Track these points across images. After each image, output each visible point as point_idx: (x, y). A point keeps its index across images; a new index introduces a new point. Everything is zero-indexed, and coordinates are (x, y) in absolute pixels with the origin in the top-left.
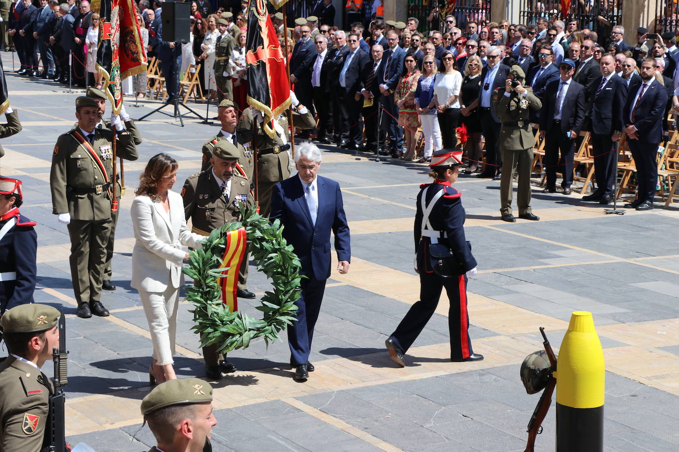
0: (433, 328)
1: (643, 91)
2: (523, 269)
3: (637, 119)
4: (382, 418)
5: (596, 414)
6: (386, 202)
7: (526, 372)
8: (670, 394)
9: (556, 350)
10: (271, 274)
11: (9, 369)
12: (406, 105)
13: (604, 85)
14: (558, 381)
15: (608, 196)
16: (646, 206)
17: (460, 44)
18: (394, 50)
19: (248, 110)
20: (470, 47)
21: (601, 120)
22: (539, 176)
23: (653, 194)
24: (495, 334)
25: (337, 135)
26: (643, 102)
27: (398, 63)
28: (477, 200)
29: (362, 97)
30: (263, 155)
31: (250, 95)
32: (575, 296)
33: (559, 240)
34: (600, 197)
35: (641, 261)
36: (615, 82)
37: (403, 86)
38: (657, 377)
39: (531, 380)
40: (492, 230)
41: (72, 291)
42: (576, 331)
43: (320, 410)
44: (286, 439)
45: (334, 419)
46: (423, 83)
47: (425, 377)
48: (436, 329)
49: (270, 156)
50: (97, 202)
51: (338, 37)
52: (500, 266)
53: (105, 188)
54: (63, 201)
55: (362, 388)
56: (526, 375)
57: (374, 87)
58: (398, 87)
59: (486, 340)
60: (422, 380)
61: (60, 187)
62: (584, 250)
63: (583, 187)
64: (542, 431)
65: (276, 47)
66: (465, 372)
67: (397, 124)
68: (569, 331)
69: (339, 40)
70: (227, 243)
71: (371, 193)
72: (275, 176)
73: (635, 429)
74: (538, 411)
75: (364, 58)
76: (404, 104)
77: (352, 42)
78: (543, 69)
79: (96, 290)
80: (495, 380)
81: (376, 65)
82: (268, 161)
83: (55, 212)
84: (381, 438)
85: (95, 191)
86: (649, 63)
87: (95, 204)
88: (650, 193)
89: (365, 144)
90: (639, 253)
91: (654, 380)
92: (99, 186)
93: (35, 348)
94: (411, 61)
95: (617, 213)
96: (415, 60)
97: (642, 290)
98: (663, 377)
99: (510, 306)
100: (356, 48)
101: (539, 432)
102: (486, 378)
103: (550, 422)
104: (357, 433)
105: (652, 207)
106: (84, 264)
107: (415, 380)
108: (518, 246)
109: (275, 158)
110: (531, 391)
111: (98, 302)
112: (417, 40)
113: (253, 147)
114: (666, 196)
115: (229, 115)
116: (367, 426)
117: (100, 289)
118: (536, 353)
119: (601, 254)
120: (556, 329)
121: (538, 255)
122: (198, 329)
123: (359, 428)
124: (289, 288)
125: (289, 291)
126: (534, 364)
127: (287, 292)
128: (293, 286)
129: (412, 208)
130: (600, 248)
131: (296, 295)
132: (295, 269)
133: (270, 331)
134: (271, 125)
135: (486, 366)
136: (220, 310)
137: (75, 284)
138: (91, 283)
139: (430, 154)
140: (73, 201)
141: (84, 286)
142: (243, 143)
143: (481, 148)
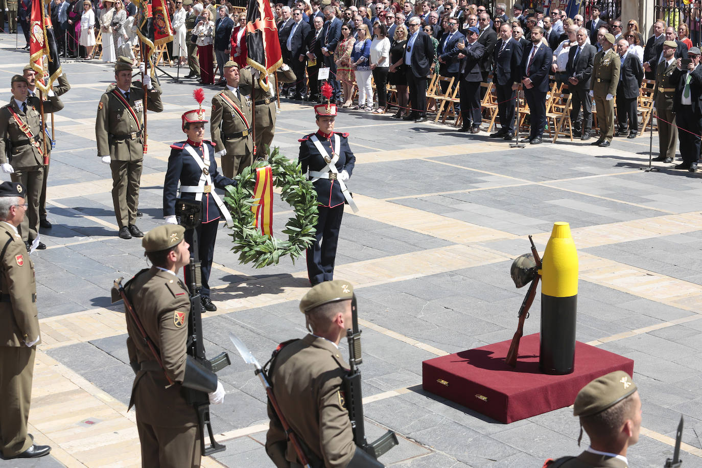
0: (404, 240)
1: (534, 51)
2: (460, 192)
3: (531, 73)
4: (382, 312)
5: (573, 300)
7: (516, 271)
8: (595, 284)
10: (293, 203)
11: (155, 278)
12: (343, 64)
13: (504, 47)
14: (542, 276)
15: (511, 134)
16: (537, 140)
17: (381, 16)
18: (332, 21)
19: (243, 70)
20: (389, 18)
21: (503, 74)
22: (453, 119)
23: (543, 131)
24: (454, 244)
25: (285, 89)
26: (535, 61)
27: (335, 31)
28: (408, 138)
29: (306, 58)
30: (256, 106)
31: (249, 57)
32: (506, 212)
33: (481, 168)
34: (503, 135)
35: (547, 184)
36: (512, 45)
37: (340, 48)
38: (583, 272)
39: (520, 277)
40: (427, 161)
41: (115, 218)
46: (356, 46)
47: (408, 279)
48: (406, 241)
49: (262, 106)
50: (133, 147)
51: (284, 11)
52: (443, 190)
53: (138, 134)
54: (105, 146)
55: (361, 288)
56: (516, 274)
57: (317, 50)
58: (336, 50)
59: (448, 248)
60: (406, 281)
61: (104, 135)
62: (502, 176)
63: (487, 128)
64: (529, 316)
65: (271, 19)
66: (438, 274)
67: (335, 78)
68: (552, 238)
69: (284, 13)
70: (257, 178)
72: (267, 123)
75: (306, 28)
76: (341, 63)
77: (296, 15)
78: (451, 35)
79: (132, 217)
80: (463, 279)
81: (317, 32)
82: (261, 110)
83: (99, 155)
84: (386, 328)
85: (130, 137)
86: (537, 29)
87: (131, 148)
88: (540, 130)
89: (308, 96)
90: (544, 178)
91: (582, 274)
92: (133, 133)
93: (173, 260)
94: (346, 29)
95: (519, 147)
96: (349, 29)
97: (555, 206)
99: (459, 221)
100: (299, 20)
101: (527, 317)
102: (456, 278)
105: (541, 142)
106: (123, 197)
107: (401, 281)
108: (452, 174)
109: (267, 108)
110: (518, 286)
111: (135, 226)
112: (349, 14)
113: (252, 99)
114: (553, 133)
115: (233, 73)
116: (372, 319)
117: (134, 215)
118: (524, 256)
119: (516, 179)
121: (468, 180)
122: (237, 249)
123: (366, 320)
124: (307, 214)
125: (308, 216)
126: (522, 264)
127: (306, 218)
128: (312, 212)
129: (360, 146)
130: (514, 174)
131: (314, 220)
132: (312, 197)
133: (295, 249)
134: (265, 82)
135: (453, 269)
136: (254, 233)
137: (117, 213)
138: (129, 211)
139: (364, 103)
140: (113, 147)
141: (124, 213)
142: (245, 95)
143: (408, 97)
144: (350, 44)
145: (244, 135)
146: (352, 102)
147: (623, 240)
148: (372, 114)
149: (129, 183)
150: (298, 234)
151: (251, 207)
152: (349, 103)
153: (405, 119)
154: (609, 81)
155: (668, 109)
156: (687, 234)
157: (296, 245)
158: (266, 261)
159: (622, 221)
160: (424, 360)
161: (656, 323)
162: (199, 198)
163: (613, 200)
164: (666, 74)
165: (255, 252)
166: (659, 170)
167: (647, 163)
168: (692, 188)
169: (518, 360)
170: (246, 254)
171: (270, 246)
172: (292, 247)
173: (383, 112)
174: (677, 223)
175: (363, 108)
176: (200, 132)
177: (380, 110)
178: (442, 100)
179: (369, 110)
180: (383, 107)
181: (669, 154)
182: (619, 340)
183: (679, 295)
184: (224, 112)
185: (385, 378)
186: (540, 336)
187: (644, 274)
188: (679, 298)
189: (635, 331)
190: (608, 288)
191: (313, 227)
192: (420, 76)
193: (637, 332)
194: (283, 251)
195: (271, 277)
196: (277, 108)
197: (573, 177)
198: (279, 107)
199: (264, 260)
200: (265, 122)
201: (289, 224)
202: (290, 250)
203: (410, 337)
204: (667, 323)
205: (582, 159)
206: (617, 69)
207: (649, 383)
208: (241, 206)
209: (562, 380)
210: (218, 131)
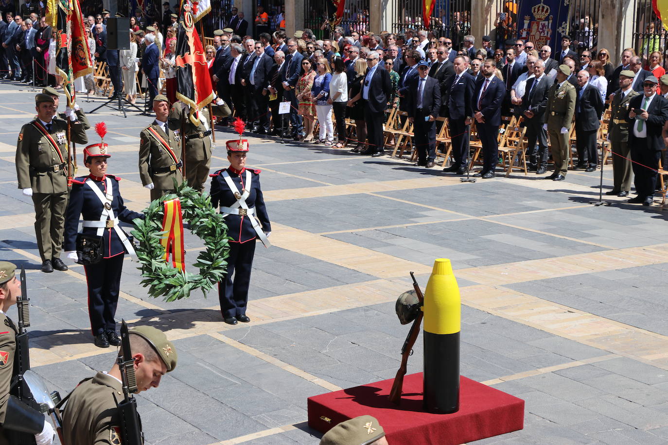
0: (328, 275)
1: (486, 85)
2: (397, 226)
3: (483, 107)
4: (288, 347)
5: (454, 338)
6: (289, 175)
7: (400, 307)
8: (511, 321)
9: (423, 290)
10: (203, 236)
12: (305, 98)
13: (457, 81)
14: (425, 314)
15: (463, 168)
16: (489, 175)
17: (346, 50)
18: (294, 55)
21: (456, 108)
22: (409, 153)
23: (495, 166)
25: (250, 123)
26: (487, 94)
27: (296, 65)
28: (361, 172)
29: (268, 92)
30: (190, 140)
32: (439, 247)
33: (425, 203)
34: (456, 169)
35: (489, 218)
36: (466, 78)
37: (301, 83)
38: (501, 308)
39: (404, 313)
40: (373, 196)
41: (38, 251)
42: (438, 274)
43: (238, 342)
44: (212, 365)
45: (250, 348)
46: (316, 80)
47: (322, 313)
48: (330, 275)
49: (196, 140)
50: (55, 179)
51: (249, 45)
52: (379, 224)
55: (272, 323)
56: (400, 310)
57: (278, 84)
58: (297, 84)
59: (369, 283)
60: (319, 316)
61: (24, 167)
62: (445, 210)
63: (442, 161)
64: (412, 353)
65: (201, 53)
67: (297, 113)
68: (433, 274)
69: (250, 47)
70: (165, 211)
71: (278, 168)
72: (201, 156)
73: (484, 349)
74: (410, 336)
75: (268, 61)
76: (303, 98)
77: (258, 49)
78: (410, 68)
79: (56, 250)
80: (377, 315)
81: (279, 66)
82: (195, 144)
83: (20, 187)
84: (287, 363)
85: (53, 169)
86: (489, 62)
87: (54, 180)
89: (272, 130)
90: (487, 213)
91: (499, 311)
92: (57, 165)
94: (307, 63)
95: (470, 181)
96: (310, 63)
97: (490, 241)
98: (505, 308)
99: (389, 256)
100: (260, 54)
101: (411, 354)
102: (370, 313)
103: (419, 346)
104: (268, 359)
105: (493, 176)
106: (46, 229)
107: (314, 316)
108: (394, 209)
109: (201, 142)
110: (404, 322)
111: (59, 259)
112: (311, 48)
113: (181, 134)
114: (506, 167)
115: (162, 108)
116: (276, 353)
118: (408, 292)
119: (458, 214)
120: (423, 273)
121: (409, 215)
122: (146, 283)
123: (270, 355)
124: (218, 247)
125: (219, 249)
126: (406, 301)
127: (217, 250)
128: (222, 245)
129: (311, 180)
130: (457, 209)
131: (225, 253)
132: (222, 231)
133: (205, 282)
134: (196, 116)
135: (370, 303)
136: (163, 266)
137: (40, 246)
138: (53, 244)
139: (324, 137)
140: (35, 178)
141: (47, 246)
142: (173, 129)
143: (367, 132)
144: (312, 78)
145: (172, 170)
146: (313, 136)
147: (551, 275)
148: (332, 149)
149: (53, 216)
150: (209, 267)
151: (160, 240)
152: (310, 137)
153: (363, 154)
154: (563, 114)
155: (623, 141)
156: (623, 270)
157: (207, 278)
158: (177, 294)
159: (555, 257)
160: (309, 396)
161: (564, 362)
162: (100, 233)
163: (552, 235)
164: (621, 105)
165: (164, 286)
166: (609, 204)
167: (598, 197)
168: (641, 223)
169: (402, 397)
170: (155, 288)
171: (181, 280)
172: (203, 280)
173: (343, 147)
174: (615, 258)
175: (324, 142)
176: (102, 166)
177: (339, 145)
178: (399, 135)
179: (329, 145)
180: (342, 142)
181: (624, 188)
182: (521, 379)
183: (597, 333)
184: (151, 146)
185: (273, 414)
186: (423, 374)
187: (564, 311)
188: (596, 337)
189: (541, 370)
190: (522, 325)
191: (225, 260)
192: (377, 111)
193: (543, 371)
194: (193, 284)
195: (186, 312)
196: (212, 142)
197: (517, 212)
198: (214, 141)
199: (174, 293)
200: (200, 156)
201: (200, 257)
202: (201, 283)
203: (309, 372)
204: (578, 362)
205: (531, 193)
206: (572, 102)
207: (543, 424)
208: (149, 239)
209: (444, 419)
210: (145, 166)
